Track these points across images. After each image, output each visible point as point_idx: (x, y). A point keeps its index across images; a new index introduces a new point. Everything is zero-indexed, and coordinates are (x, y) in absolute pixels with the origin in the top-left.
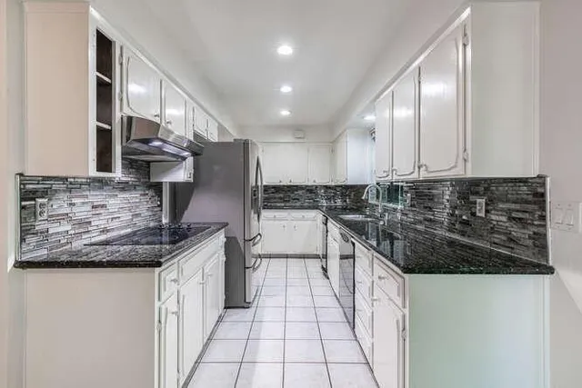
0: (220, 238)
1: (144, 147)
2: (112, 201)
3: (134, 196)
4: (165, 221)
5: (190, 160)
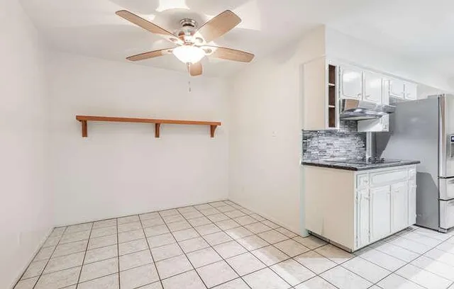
4: (368, 156)
5: (386, 117)
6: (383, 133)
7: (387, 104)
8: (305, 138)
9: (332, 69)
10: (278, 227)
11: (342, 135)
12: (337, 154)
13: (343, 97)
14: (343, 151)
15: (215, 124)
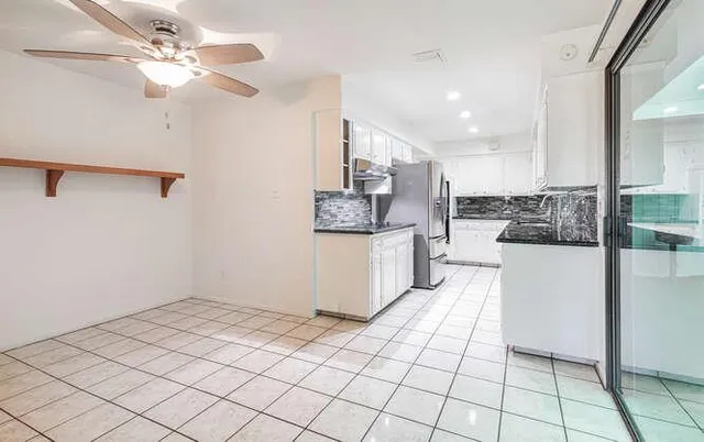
0: (410, 234)
1: (363, 174)
2: (347, 205)
3: (356, 203)
4: (374, 221)
5: (389, 179)
6: (387, 195)
7: (390, 165)
8: (317, 200)
9: (346, 123)
10: (283, 317)
11: (351, 197)
12: (346, 219)
13: (355, 156)
14: (352, 215)
15: (173, 177)
